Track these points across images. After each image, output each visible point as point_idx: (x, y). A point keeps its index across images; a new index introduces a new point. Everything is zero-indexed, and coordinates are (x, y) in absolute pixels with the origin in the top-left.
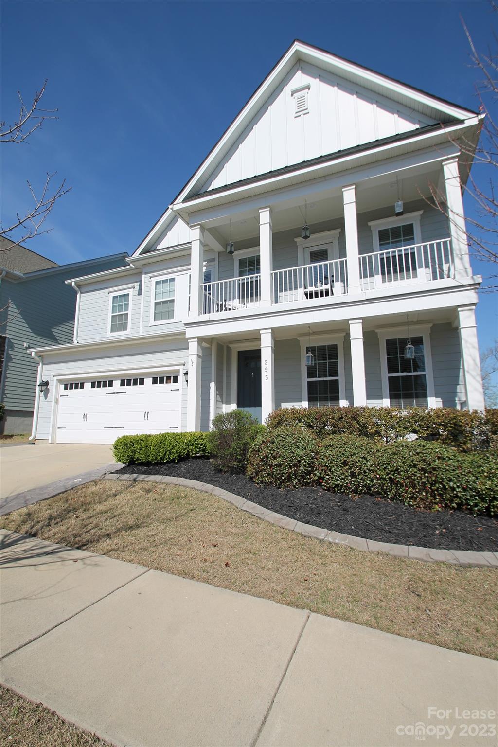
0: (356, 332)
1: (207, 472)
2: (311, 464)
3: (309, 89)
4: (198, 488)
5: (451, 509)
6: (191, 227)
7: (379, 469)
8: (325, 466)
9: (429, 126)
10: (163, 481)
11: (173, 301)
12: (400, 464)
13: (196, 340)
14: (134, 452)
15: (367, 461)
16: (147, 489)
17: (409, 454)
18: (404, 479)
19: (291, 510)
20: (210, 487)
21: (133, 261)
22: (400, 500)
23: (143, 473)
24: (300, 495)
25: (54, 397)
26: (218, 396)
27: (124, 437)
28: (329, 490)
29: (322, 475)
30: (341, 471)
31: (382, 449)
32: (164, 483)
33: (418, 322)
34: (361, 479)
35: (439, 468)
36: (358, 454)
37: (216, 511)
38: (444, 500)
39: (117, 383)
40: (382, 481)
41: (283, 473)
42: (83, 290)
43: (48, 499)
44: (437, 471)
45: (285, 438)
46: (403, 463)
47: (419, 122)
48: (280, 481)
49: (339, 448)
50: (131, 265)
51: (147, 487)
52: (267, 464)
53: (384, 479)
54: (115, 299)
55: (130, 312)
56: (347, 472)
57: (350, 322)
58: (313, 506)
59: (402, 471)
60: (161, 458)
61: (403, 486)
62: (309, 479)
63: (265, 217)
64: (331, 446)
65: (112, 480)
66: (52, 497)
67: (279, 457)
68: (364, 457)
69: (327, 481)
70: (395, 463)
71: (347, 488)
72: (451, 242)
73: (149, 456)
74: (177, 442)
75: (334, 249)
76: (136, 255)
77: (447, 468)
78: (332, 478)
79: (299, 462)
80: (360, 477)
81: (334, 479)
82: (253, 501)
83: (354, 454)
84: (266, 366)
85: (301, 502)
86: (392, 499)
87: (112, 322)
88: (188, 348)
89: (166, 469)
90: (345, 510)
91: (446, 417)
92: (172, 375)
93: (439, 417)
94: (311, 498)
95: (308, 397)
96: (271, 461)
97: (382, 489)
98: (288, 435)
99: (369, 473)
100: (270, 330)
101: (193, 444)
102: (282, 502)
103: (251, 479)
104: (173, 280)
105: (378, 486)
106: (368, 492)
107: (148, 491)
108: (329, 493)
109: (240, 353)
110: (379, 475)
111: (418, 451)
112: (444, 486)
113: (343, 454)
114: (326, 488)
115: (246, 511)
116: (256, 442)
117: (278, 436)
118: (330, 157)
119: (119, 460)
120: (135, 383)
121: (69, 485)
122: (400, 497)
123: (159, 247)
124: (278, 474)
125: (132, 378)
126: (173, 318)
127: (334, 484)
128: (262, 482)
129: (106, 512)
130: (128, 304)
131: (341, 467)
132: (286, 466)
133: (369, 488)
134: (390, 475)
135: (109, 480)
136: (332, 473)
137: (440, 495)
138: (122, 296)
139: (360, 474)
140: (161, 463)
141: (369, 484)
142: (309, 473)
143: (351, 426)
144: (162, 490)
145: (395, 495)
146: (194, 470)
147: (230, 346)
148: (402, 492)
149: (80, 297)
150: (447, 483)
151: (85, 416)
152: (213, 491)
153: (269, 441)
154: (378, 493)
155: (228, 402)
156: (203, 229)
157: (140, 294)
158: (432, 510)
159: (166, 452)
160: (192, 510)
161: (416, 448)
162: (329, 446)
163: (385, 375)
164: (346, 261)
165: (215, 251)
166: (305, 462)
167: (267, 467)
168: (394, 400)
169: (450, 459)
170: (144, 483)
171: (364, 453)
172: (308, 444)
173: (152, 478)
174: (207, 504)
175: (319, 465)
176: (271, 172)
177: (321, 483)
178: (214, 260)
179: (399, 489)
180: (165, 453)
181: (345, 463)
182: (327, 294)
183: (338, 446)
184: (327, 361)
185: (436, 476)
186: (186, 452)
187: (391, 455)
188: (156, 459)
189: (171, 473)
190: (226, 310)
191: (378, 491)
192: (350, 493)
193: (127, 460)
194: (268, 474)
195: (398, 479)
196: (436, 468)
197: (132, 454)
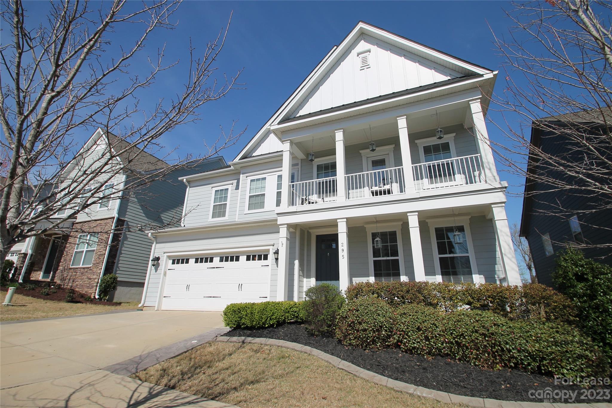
0: (413, 222)
1: (301, 335)
2: (391, 330)
3: (370, 52)
4: (298, 349)
5: (509, 368)
6: (282, 142)
7: (446, 334)
8: (402, 331)
9: (457, 78)
10: (268, 343)
11: (264, 195)
12: (464, 329)
13: (286, 226)
14: (241, 318)
15: (437, 327)
16: (255, 349)
17: (471, 321)
18: (469, 343)
19: (380, 369)
20: (308, 348)
21: (234, 165)
22: (466, 361)
23: (249, 336)
24: (383, 356)
25: (163, 271)
26: (301, 271)
27: (232, 304)
28: (406, 352)
29: (400, 339)
30: (417, 335)
31: (447, 317)
32: (268, 345)
33: (460, 215)
34: (434, 343)
35: (496, 333)
36: (428, 321)
37: (318, 369)
38: (503, 360)
39: (216, 260)
40: (450, 345)
41: (369, 337)
42: (192, 185)
43: (174, 357)
44: (495, 335)
45: (367, 307)
46: (466, 329)
47: (450, 75)
48: (365, 344)
49: (413, 316)
50: (232, 167)
51: (255, 348)
52: (354, 329)
53: (452, 343)
54: (217, 192)
55: (228, 202)
56: (422, 336)
57: (408, 214)
58: (397, 366)
59: (466, 335)
60: (263, 323)
61: (468, 349)
62: (389, 342)
63: (339, 136)
64: (405, 314)
65: (223, 342)
66: (178, 356)
67: (364, 323)
68: (433, 324)
69: (405, 344)
70: (460, 328)
71: (422, 350)
72: (481, 156)
73: (253, 321)
74: (276, 309)
75: (390, 159)
76: (237, 160)
77: (503, 333)
78: (409, 341)
79: (381, 327)
80: (432, 340)
81: (411, 342)
82: (346, 361)
83: (425, 321)
84: (343, 248)
85: (386, 361)
86: (460, 360)
87: (213, 210)
88: (279, 232)
89: (267, 333)
90: (424, 369)
91: (494, 291)
92: (263, 254)
93: (488, 291)
94: (394, 358)
95: (375, 273)
96: (357, 326)
97: (451, 351)
98: (368, 304)
99: (439, 337)
100: (345, 220)
101: (289, 311)
102: (371, 362)
103: (340, 341)
104: (265, 179)
105: (448, 348)
106: (440, 354)
107: (257, 351)
108: (406, 354)
109: (318, 237)
110: (448, 339)
111: (477, 319)
112: (502, 349)
113: (416, 321)
114: (404, 350)
115: (343, 369)
116: (343, 310)
117: (361, 305)
118: (387, 97)
119: (228, 325)
120: (232, 260)
121: (189, 345)
122: (466, 358)
123: (254, 154)
124: (364, 337)
125: (230, 256)
126: (264, 208)
127: (411, 347)
128: (350, 344)
129: (227, 369)
130: (227, 196)
131: (416, 332)
132: (371, 330)
133: (440, 350)
134: (456, 339)
135: (221, 341)
136: (409, 337)
137: (499, 355)
138: (223, 190)
139: (432, 337)
140: (262, 328)
141: (440, 347)
142: (389, 337)
143: (417, 297)
144: (268, 351)
145: (462, 357)
146: (290, 334)
147: (310, 231)
148: (468, 354)
149: (189, 190)
150: (504, 346)
151: (188, 287)
152: (311, 352)
153: (355, 310)
154: (447, 355)
155: (309, 277)
156: (292, 143)
157: (237, 188)
158: (495, 369)
159: (267, 318)
160: (297, 368)
161: (474, 316)
162: (403, 314)
163: (436, 256)
164: (402, 169)
165: (298, 158)
166: (386, 327)
167: (354, 331)
168: (445, 276)
169: (503, 325)
170: (251, 344)
171: (433, 320)
172: (386, 312)
173: (258, 340)
174: (308, 363)
175: (397, 330)
176: (343, 105)
177: (400, 345)
178: (297, 165)
179: (465, 351)
180: (267, 320)
181: (419, 329)
182: (389, 193)
183: (411, 314)
184: (389, 244)
185: (495, 340)
186: (283, 318)
187: (455, 322)
188: (258, 324)
189: (273, 336)
190: (309, 203)
191: (447, 353)
192: (425, 355)
193: (234, 324)
194: (355, 338)
195: (464, 343)
196: (494, 333)
197: (239, 319)
